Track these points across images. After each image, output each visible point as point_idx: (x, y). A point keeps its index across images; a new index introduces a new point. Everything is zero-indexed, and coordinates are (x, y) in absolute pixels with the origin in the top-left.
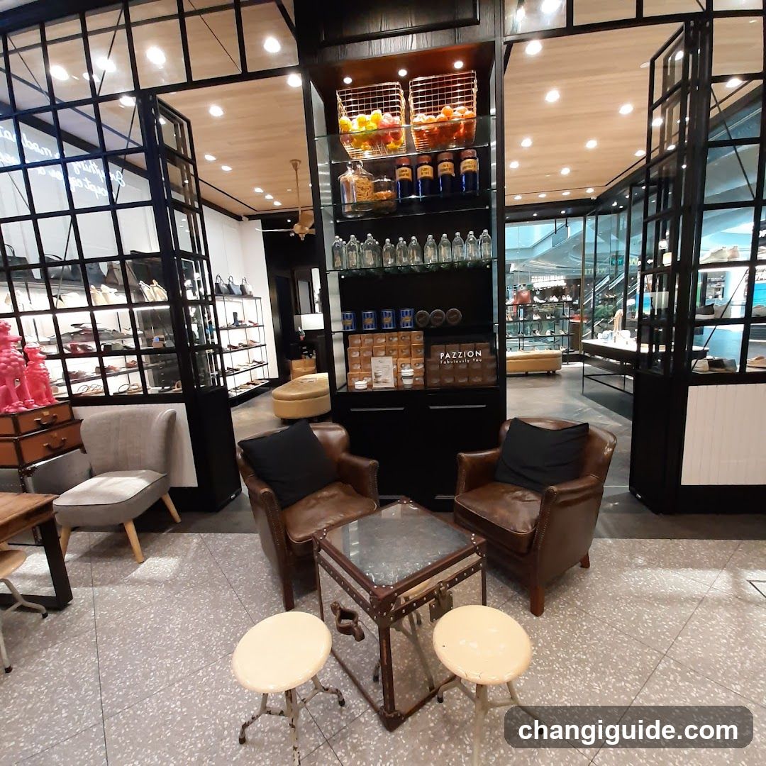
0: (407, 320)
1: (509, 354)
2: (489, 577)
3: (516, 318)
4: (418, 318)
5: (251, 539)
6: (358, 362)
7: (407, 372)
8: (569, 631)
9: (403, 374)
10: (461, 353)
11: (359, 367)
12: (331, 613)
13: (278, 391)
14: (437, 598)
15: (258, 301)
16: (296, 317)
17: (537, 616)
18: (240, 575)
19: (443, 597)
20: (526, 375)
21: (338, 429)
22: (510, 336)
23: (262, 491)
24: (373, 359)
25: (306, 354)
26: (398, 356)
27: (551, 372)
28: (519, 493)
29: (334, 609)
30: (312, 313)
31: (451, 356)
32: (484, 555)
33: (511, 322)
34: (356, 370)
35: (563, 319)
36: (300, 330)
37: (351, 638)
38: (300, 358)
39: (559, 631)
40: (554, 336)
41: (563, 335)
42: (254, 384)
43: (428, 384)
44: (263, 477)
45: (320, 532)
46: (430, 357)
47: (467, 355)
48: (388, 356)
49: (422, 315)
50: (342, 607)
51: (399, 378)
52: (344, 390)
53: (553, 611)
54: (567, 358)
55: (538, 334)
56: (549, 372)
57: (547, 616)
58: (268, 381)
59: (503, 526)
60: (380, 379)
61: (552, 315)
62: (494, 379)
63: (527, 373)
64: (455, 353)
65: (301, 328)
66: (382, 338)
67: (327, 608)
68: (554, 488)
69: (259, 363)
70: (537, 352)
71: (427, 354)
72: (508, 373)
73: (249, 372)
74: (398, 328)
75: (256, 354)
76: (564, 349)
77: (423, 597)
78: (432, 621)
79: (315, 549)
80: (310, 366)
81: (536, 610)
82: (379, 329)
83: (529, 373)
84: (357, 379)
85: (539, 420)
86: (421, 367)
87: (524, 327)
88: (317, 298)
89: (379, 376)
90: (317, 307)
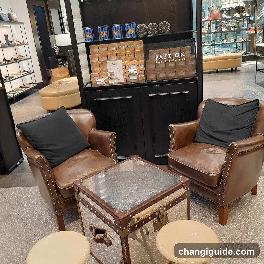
0: (131, 32)
1: (204, 57)
2: (192, 204)
3: (210, 32)
4: (139, 30)
5: (33, 190)
6: (98, 65)
7: (132, 70)
8: (243, 233)
9: (129, 73)
10: (170, 54)
11: (99, 69)
12: (90, 232)
13: (43, 91)
14: (158, 217)
15: (22, 25)
16: (51, 37)
17: (223, 225)
18: (28, 213)
19: (162, 216)
20: (217, 72)
21: (87, 113)
22: (206, 44)
23: (36, 157)
24: (108, 63)
25: (61, 64)
26: (126, 60)
27: (234, 69)
28: (212, 149)
29: (91, 229)
30: (62, 33)
31: (164, 57)
32: (189, 189)
33: (206, 33)
34: (97, 72)
35: (243, 30)
36: (55, 46)
37: (103, 245)
38: (57, 67)
39: (237, 233)
40: (237, 43)
41: (243, 42)
42: (26, 88)
43: (148, 79)
44: (36, 148)
45: (79, 181)
46: (148, 59)
47: (174, 56)
48: (119, 59)
49: (142, 27)
50: (96, 227)
51: (127, 75)
52: (89, 86)
53: (233, 221)
54: (245, 59)
55: (225, 42)
56: (232, 69)
57: (229, 225)
58: (35, 85)
59: (201, 170)
60: (114, 77)
61: (235, 27)
62: (194, 72)
63: (217, 70)
64: (166, 55)
65: (56, 45)
66: (114, 46)
67: (87, 229)
68: (235, 143)
69: (27, 72)
70: (224, 55)
71: (146, 57)
72: (203, 71)
73: (21, 78)
74: (125, 39)
75: (25, 65)
76: (243, 52)
77: (149, 217)
78: (155, 231)
79: (76, 192)
80: (65, 72)
81: (222, 221)
82: (111, 40)
83: (218, 70)
84: (98, 78)
85: (225, 99)
86: (143, 66)
87: (216, 37)
88: (65, 21)
89: (113, 75)
90: (66, 29)
